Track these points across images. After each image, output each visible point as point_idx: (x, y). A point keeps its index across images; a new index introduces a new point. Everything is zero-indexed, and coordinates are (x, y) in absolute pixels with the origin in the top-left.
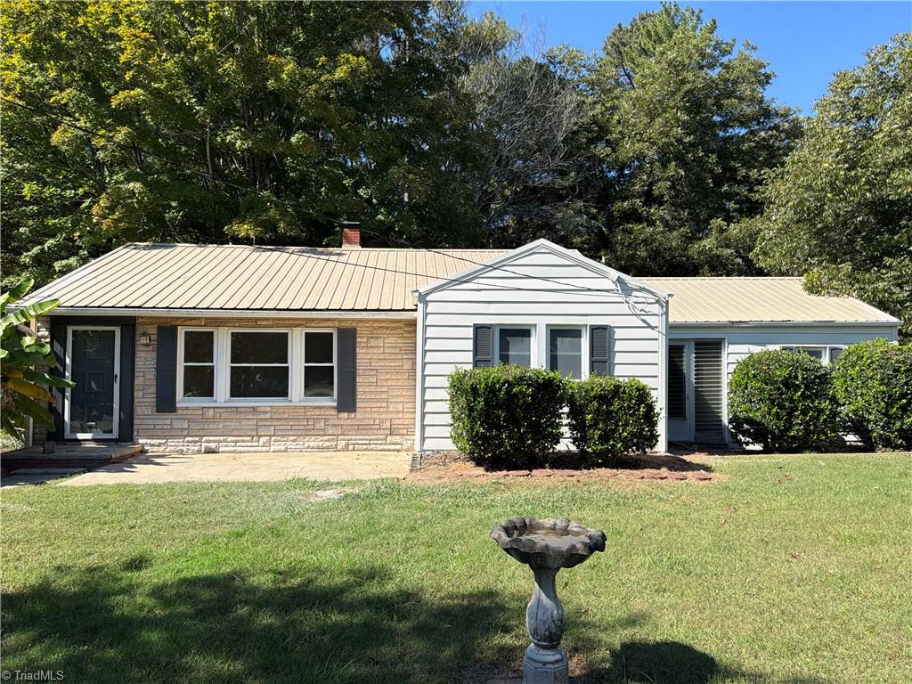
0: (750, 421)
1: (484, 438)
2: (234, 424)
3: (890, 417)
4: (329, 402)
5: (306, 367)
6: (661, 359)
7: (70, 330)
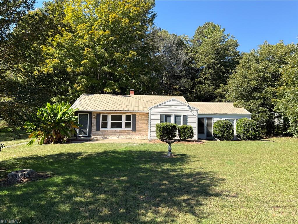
0: (216, 134)
1: (162, 135)
2: (112, 133)
3: (244, 134)
4: (131, 129)
5: (126, 122)
6: (197, 121)
7: (79, 114)
